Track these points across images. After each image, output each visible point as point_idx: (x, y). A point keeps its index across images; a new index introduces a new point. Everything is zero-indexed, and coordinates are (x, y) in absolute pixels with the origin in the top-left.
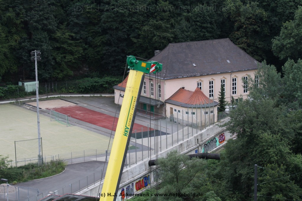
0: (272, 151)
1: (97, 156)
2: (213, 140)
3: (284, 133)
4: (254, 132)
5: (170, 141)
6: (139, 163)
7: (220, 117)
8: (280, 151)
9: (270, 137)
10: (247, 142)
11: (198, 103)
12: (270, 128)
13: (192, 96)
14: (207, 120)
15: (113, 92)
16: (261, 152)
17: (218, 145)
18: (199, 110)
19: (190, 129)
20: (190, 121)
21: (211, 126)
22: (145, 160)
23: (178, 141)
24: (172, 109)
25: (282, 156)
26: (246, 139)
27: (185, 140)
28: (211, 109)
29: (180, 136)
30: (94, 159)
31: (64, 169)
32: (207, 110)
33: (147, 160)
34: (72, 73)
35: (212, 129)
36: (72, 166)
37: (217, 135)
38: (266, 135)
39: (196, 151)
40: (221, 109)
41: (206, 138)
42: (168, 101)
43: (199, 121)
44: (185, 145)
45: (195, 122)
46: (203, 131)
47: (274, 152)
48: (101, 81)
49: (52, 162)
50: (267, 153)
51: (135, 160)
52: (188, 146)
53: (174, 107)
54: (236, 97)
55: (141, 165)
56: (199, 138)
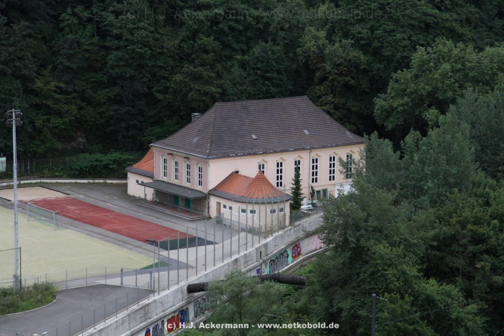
0: (390, 272)
1: (106, 277)
2: (283, 254)
3: (409, 246)
4: (363, 242)
5: (219, 254)
6: (172, 289)
7: (294, 218)
8: (404, 273)
9: (388, 251)
10: (350, 258)
11: (260, 196)
12: (387, 237)
13: (251, 185)
14: (275, 223)
15: (125, 177)
16: (373, 274)
17: (291, 262)
18: (263, 207)
19: (250, 236)
20: (250, 224)
21: (281, 232)
22: (181, 284)
23: (231, 255)
24: (219, 204)
25: (406, 281)
26: (348, 254)
27: (242, 254)
28: (281, 206)
29: (235, 247)
30: (102, 282)
31: (54, 297)
32: (275, 207)
33: (184, 284)
34: (59, 145)
35: (281, 236)
36: (68, 292)
37: (289, 246)
38: (382, 248)
39: (258, 271)
40: (296, 205)
41: (274, 251)
42: (214, 192)
43: (263, 223)
44: (242, 261)
45: (256, 225)
46: (268, 240)
47: (394, 275)
48: (106, 158)
49: (36, 286)
50: (382, 276)
51: (166, 284)
52: (246, 262)
53: (223, 202)
54: (317, 187)
55: (176, 291)
56: (263, 250)
